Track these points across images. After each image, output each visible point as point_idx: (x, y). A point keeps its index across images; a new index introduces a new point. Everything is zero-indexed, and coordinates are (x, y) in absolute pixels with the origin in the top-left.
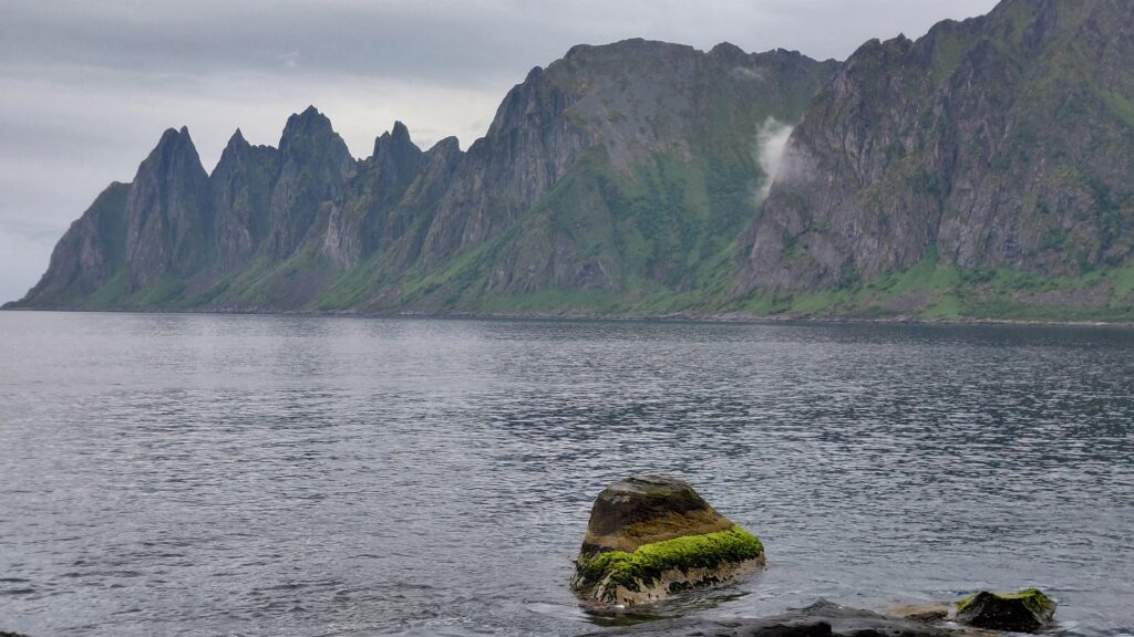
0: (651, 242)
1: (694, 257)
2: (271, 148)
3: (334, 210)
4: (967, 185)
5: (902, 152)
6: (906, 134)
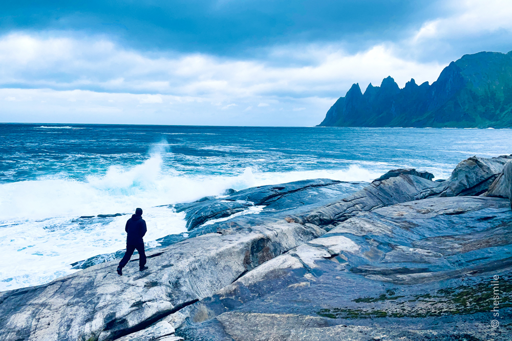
0: (485, 108)
2: (378, 87)
3: (393, 102)
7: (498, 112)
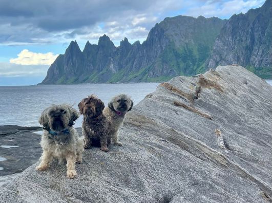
0: (186, 64)
2: (96, 45)
3: (112, 59)
4: (257, 48)
5: (242, 41)
6: (243, 36)
7: (195, 67)
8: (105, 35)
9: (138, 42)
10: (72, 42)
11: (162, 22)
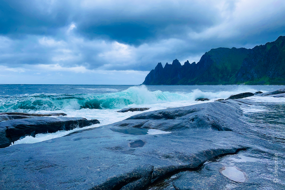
0: (222, 75)
1: (229, 77)
2: (171, 64)
3: (179, 72)
4: (271, 66)
8: (176, 59)
9: (195, 62)
10: (159, 63)
11: (210, 51)
